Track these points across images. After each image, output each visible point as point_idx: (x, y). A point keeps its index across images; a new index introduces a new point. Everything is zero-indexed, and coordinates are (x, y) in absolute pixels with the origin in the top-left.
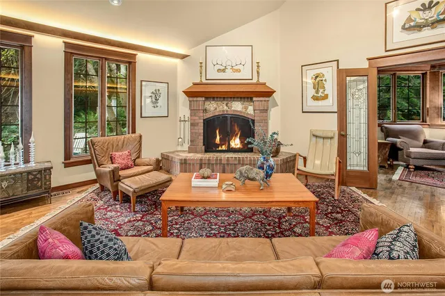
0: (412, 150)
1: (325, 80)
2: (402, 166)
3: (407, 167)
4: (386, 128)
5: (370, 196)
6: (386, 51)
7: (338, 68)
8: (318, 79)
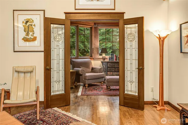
0: (87, 74)
1: (34, 25)
2: (82, 86)
3: (84, 86)
4: (73, 61)
5: (66, 111)
6: (76, 9)
7: (44, 16)
8: (28, 24)
